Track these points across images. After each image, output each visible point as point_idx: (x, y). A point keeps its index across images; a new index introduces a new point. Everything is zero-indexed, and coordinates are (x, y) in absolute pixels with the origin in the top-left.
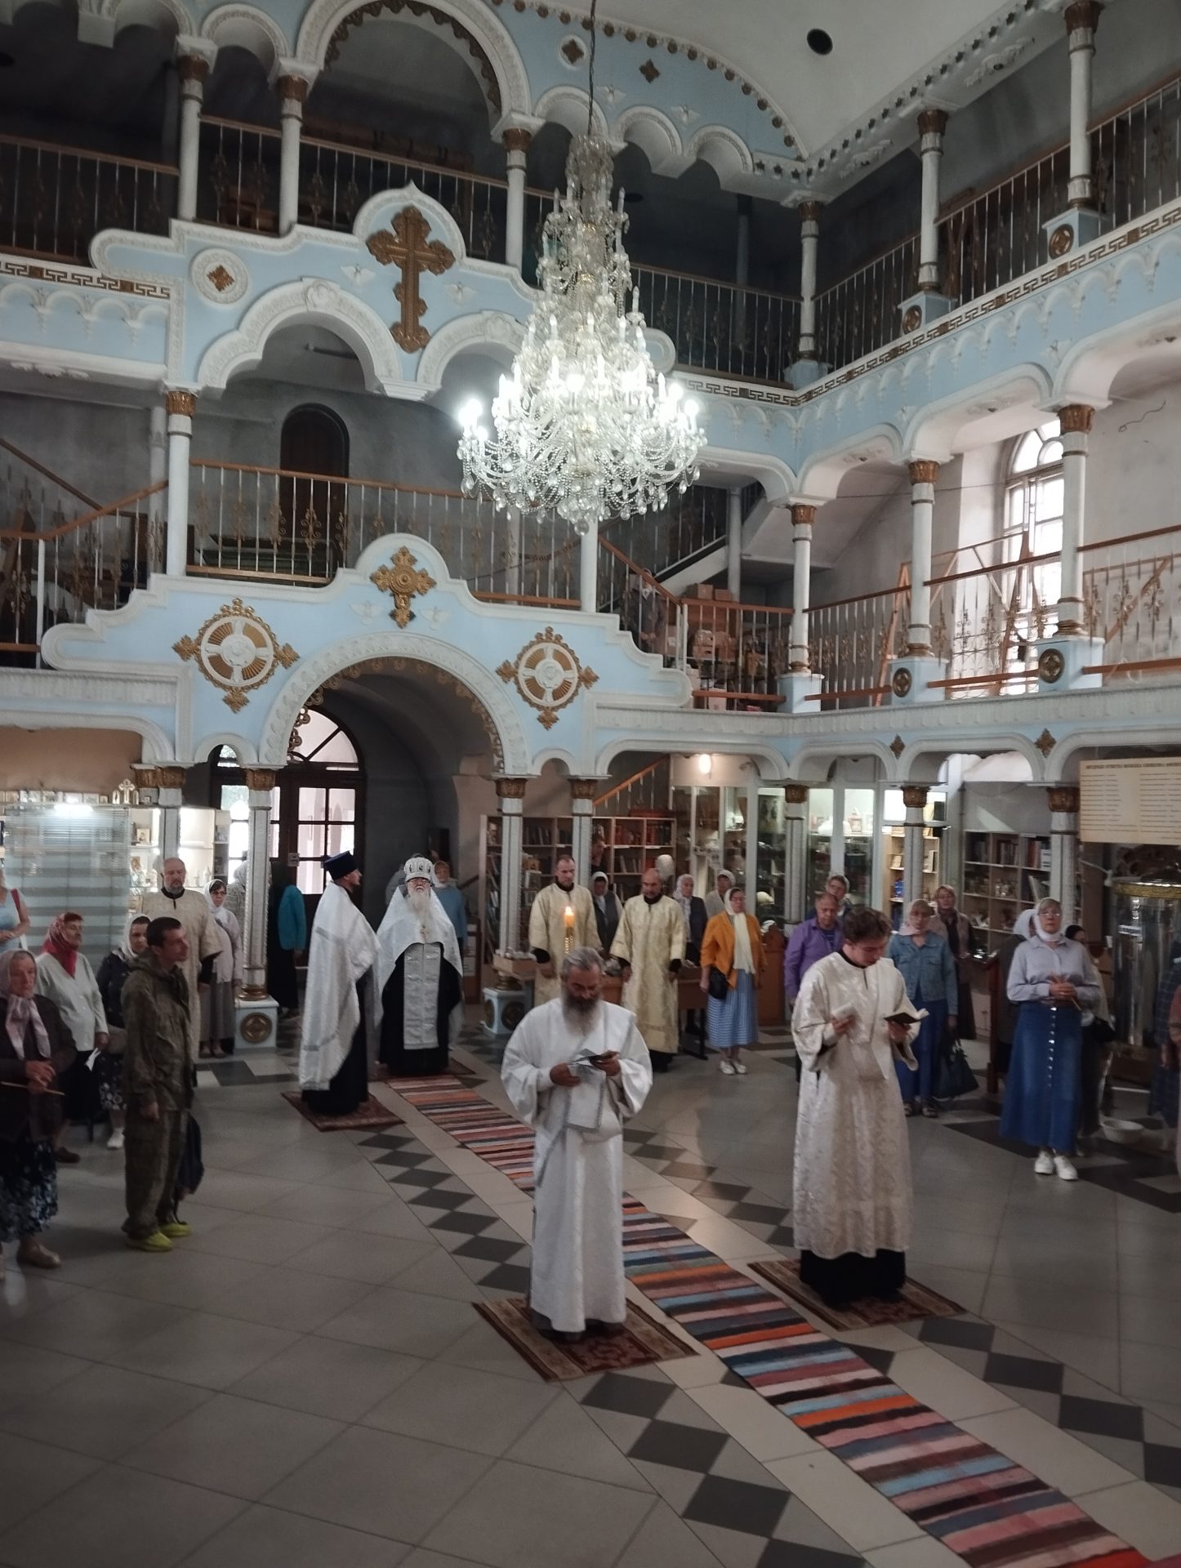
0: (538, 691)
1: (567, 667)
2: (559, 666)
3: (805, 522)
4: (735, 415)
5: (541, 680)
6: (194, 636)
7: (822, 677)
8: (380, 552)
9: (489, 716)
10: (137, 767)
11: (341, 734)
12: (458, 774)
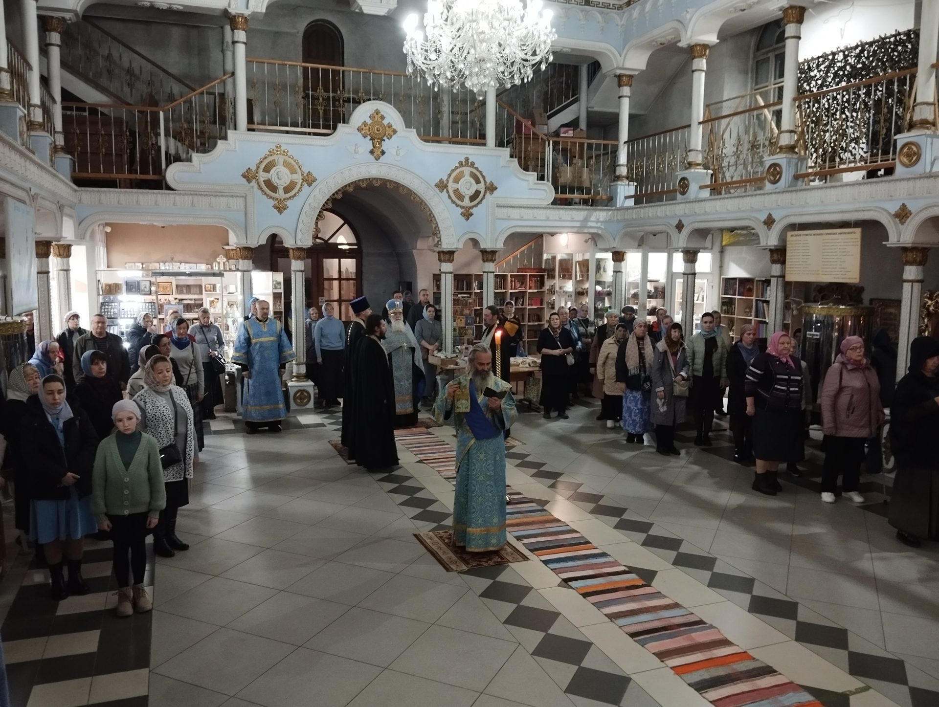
0: (461, 197)
1: (478, 181)
2: (473, 181)
3: (626, 85)
4: (582, 17)
5: (462, 190)
6: (254, 168)
7: (635, 184)
8: (362, 113)
9: (431, 213)
10: (226, 247)
11: (346, 226)
12: (415, 249)
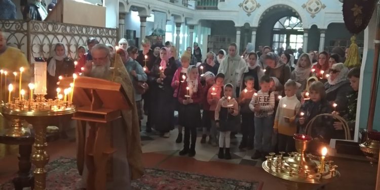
0: (310, 10)
1: (318, 4)
2: (316, 4)
5: (312, 8)
6: (242, 3)
9: (300, 16)
